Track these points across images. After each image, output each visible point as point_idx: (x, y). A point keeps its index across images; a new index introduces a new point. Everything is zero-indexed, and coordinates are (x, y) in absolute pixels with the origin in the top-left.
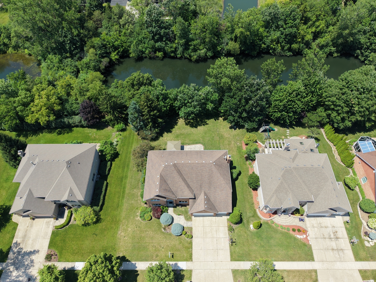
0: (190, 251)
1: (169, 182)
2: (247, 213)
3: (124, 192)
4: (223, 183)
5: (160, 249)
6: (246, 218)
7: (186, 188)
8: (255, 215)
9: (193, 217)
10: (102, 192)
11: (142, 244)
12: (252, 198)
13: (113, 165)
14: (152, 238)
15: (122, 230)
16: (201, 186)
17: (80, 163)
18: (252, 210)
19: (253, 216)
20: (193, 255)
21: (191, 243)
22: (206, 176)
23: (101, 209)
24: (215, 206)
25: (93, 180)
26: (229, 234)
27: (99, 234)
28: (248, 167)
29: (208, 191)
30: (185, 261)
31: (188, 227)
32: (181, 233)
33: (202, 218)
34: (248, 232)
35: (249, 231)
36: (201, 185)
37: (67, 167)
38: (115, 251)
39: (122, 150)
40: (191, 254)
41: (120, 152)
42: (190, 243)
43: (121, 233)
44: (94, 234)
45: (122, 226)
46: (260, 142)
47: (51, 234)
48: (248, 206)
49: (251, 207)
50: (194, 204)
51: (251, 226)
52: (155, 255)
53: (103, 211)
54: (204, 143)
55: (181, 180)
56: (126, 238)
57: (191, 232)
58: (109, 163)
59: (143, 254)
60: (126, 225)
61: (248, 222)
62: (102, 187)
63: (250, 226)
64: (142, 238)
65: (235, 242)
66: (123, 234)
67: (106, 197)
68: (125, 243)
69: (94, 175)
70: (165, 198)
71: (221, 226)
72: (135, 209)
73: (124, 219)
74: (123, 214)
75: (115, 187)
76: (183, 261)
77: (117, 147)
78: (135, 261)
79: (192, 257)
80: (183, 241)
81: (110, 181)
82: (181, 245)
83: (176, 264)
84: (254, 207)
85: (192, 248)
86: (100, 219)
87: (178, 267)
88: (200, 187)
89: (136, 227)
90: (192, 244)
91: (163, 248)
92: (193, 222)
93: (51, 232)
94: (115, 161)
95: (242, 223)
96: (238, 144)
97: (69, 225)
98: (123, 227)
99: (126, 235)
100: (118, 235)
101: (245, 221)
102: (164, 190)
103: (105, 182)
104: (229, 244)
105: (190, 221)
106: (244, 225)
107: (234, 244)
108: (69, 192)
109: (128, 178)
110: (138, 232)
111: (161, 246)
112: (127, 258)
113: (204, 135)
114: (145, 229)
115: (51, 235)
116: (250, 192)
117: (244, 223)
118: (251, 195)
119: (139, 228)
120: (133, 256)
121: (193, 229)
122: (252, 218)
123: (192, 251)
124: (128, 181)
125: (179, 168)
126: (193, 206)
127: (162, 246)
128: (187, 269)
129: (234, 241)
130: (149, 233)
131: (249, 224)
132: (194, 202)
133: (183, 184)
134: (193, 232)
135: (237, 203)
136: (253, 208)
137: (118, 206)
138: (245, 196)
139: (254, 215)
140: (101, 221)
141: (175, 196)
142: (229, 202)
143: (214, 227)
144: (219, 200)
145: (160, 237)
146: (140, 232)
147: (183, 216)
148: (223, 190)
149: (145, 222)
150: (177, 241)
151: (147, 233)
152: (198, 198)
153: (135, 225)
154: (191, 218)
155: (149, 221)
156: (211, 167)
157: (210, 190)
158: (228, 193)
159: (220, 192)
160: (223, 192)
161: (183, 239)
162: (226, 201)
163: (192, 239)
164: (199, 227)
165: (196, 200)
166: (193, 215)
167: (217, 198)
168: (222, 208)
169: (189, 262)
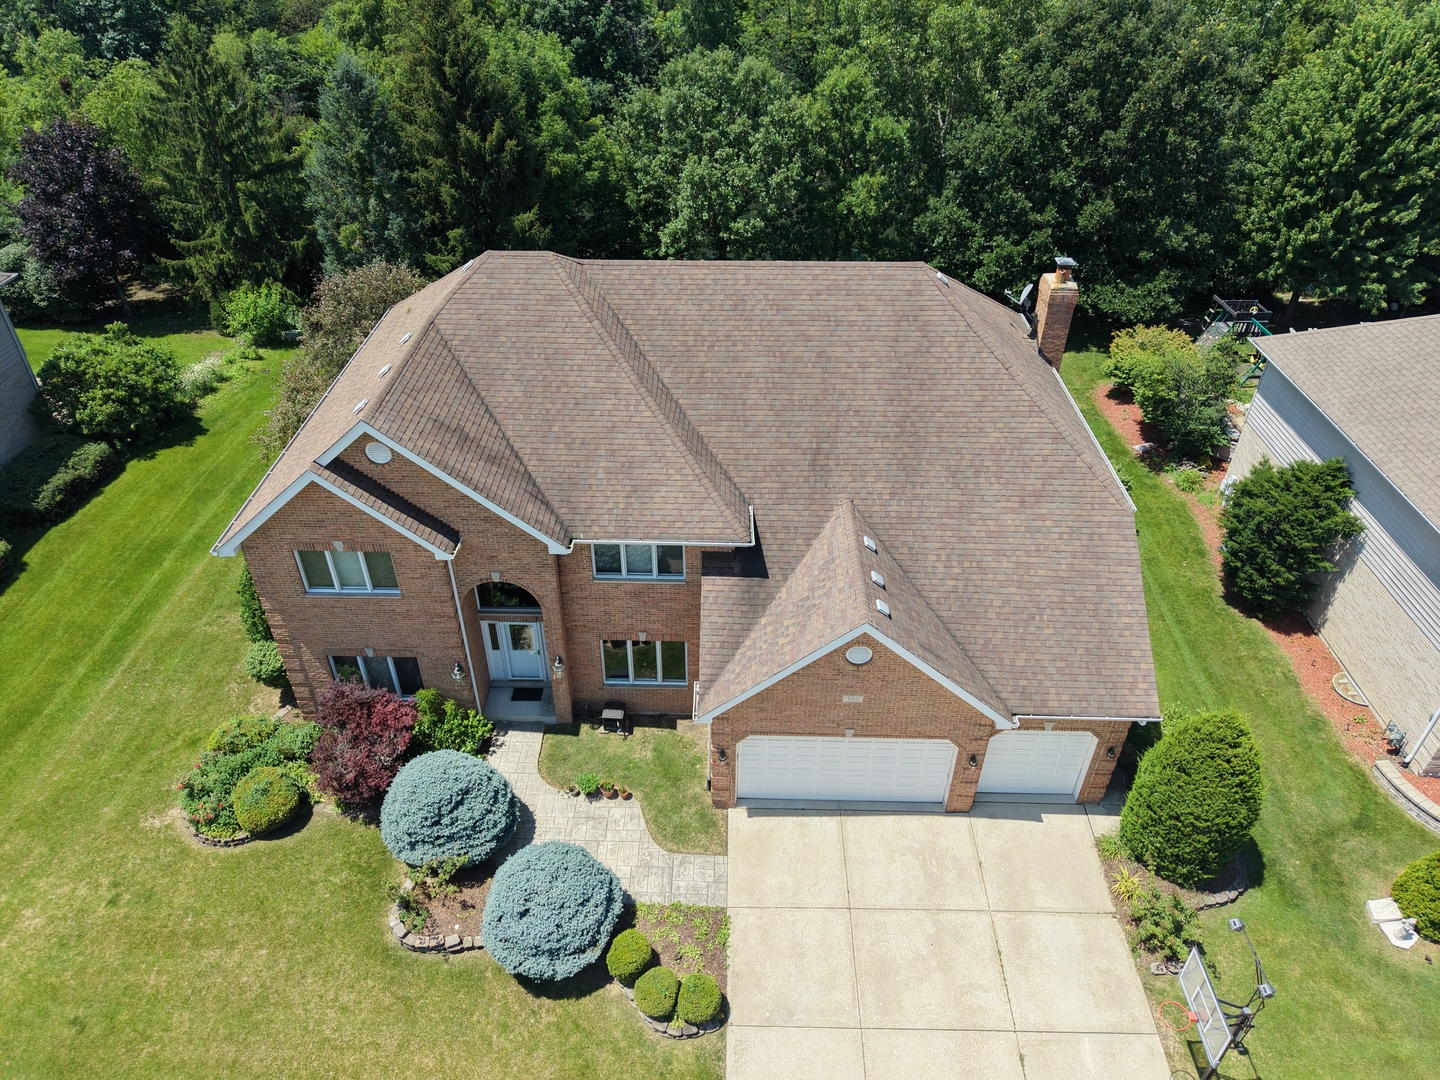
1: (505, 394)
3: (129, 630)
6: (1296, 841)
7: (673, 447)
8: (1373, 816)
9: (737, 816)
12: (1291, 682)
13: (125, 478)
16: (818, 460)
18: (1332, 775)
19: (1357, 827)
22: (864, 366)
24: (975, 650)
26: (1148, 989)
28: (1181, 506)
29: (894, 507)
31: (676, 908)
32: (592, 956)
33: (828, 824)
36: (818, 451)
39: (234, 414)
41: (213, 422)
49: (1307, 746)
50: (747, 629)
51: (1384, 915)
55: (627, 380)
57: (716, 959)
58: (97, 452)
63: (1362, 913)
64: (124, 1016)
70: (452, 535)
71: (1042, 903)
72: (172, 746)
80: (603, 1058)
81: (46, 559)
84: (1337, 749)
88: (813, 463)
89: (113, 902)
92: (735, 864)
94: (152, 457)
95: (1270, 883)
105: (706, 851)
110: (112, 954)
114: (199, 914)
116: (1252, 643)
117: (1285, 885)
119: (138, 912)
121: (736, 923)
122: (1356, 843)
126: (736, 646)
130: (230, 962)
132: (754, 608)
133: (647, 413)
134: (735, 960)
136: (1335, 760)
137: (23, 721)
139: (1364, 819)
141: (559, 521)
142: (1120, 614)
143: (972, 918)
144: (1013, 590)
145: (344, 1009)
146: (132, 948)
147: (635, 807)
148: (1039, 495)
149: (222, 851)
150: (542, 1053)
151: (211, 955)
152: (788, 569)
153: (105, 881)
154: (714, 824)
155: (260, 844)
156: (909, 293)
157: (916, 497)
158: (1099, 524)
159: (1013, 510)
160: (1043, 518)
161: (617, 1034)
162: (1081, 600)
163: (723, 1037)
164: (797, 913)
165: (770, 582)
166: (740, 801)
167: (982, 570)
168: (1052, 670)
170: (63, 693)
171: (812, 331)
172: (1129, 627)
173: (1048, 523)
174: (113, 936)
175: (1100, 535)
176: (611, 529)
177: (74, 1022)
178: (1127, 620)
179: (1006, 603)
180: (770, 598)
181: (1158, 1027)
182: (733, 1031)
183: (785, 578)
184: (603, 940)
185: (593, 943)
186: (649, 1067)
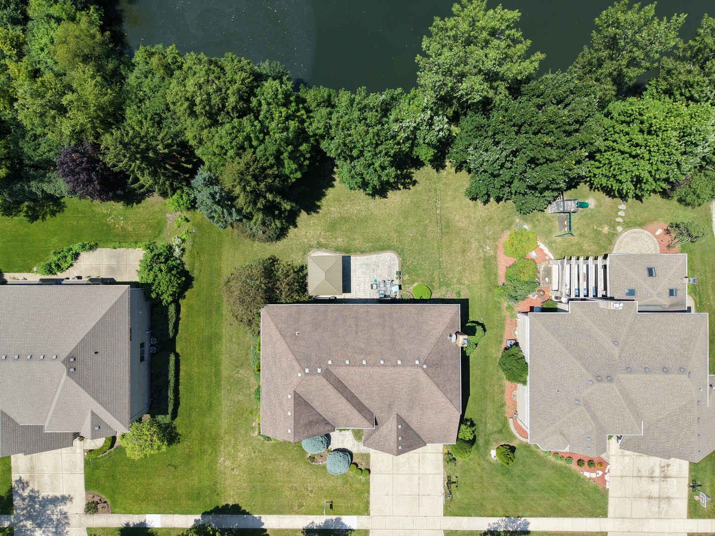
0: (365, 497)
1: (315, 404)
2: (488, 425)
3: (218, 374)
5: (306, 494)
6: (485, 435)
8: (504, 429)
10: (169, 382)
11: (270, 484)
12: (503, 392)
13: (183, 308)
14: (288, 473)
15: (225, 455)
17: (98, 350)
18: (499, 420)
19: (498, 432)
20: (371, 504)
22: (402, 389)
23: (174, 416)
24: (420, 434)
25: (142, 359)
26: (444, 467)
27: (181, 465)
28: (505, 317)
29: (407, 414)
30: (355, 515)
31: (361, 454)
34: (485, 464)
35: (487, 461)
36: (390, 404)
37: (69, 374)
38: (218, 495)
39: (197, 264)
40: (368, 503)
41: (193, 271)
42: (364, 484)
43: (224, 461)
44: (169, 465)
45: (225, 448)
46: (544, 243)
47: (83, 465)
48: (491, 409)
49: (498, 412)
51: (493, 453)
52: (296, 504)
53: (178, 418)
54: (401, 247)
55: (344, 401)
56: (236, 472)
57: (368, 463)
58: (172, 308)
59: (273, 502)
60: (234, 447)
61: (487, 443)
62: (167, 372)
63: (490, 451)
64: (267, 473)
65: (455, 483)
66: (228, 463)
67: (181, 387)
68: (235, 481)
69: (142, 345)
71: (429, 451)
72: (247, 414)
73: (226, 433)
74: (224, 424)
75: (196, 362)
76: (351, 515)
77: (184, 259)
78: (260, 513)
79: (368, 507)
80: (350, 479)
81: (182, 350)
82: (347, 486)
83: (338, 520)
84: (504, 413)
85: (368, 493)
86: (177, 434)
87: (343, 524)
88: (389, 407)
89: (254, 452)
90: (369, 486)
91: (311, 491)
93: (83, 461)
94: (184, 297)
95: (475, 446)
96: (488, 248)
97: (115, 447)
98: (227, 449)
99: (235, 466)
100: (218, 465)
101: (480, 441)
102: (305, 425)
103: (172, 358)
104: (444, 485)
107: (453, 486)
108: (92, 422)
109: (224, 340)
110: (259, 462)
111: (307, 490)
112: (243, 509)
113: (402, 220)
114: (272, 455)
115: (85, 468)
116: (500, 379)
117: (478, 446)
118: (501, 385)
119: (260, 454)
120: (254, 505)
121: (371, 457)
122: (497, 436)
123: (368, 497)
124: (224, 348)
125: (338, 376)
127: (310, 489)
128: (360, 528)
129: (454, 479)
130: (282, 464)
131: (488, 448)
133: (349, 406)
134: (371, 463)
135: (468, 404)
136: (502, 416)
137: (210, 406)
138: (487, 387)
139: (501, 430)
140: (179, 439)
141: (332, 426)
142: (452, 430)
146: (263, 461)
147: (350, 433)
151: (278, 463)
153: (251, 448)
157: (412, 412)
158: (452, 417)
169: (364, 517)
174: (258, 459)
176: (343, 426)
177: (259, 474)
182: (371, 475)
183: (382, 426)
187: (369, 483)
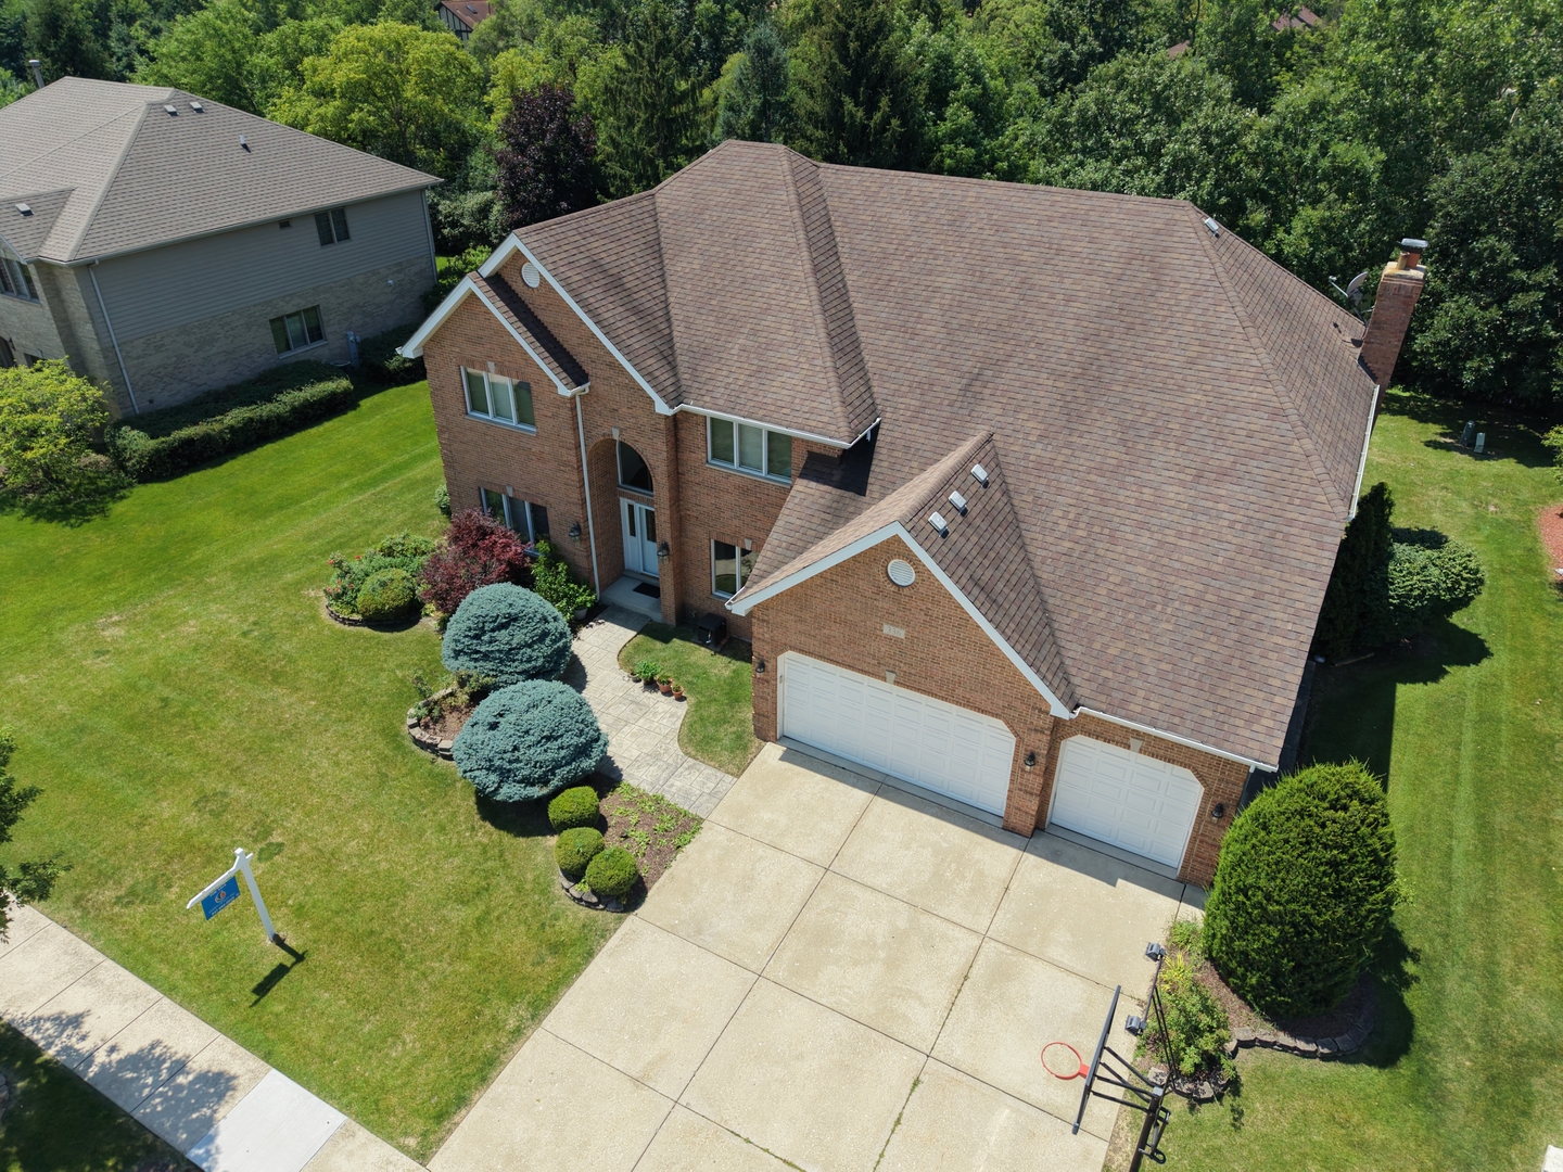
0: (496, 1025)
2: (1516, 990)
4: (1257, 406)
6: (1487, 1041)
7: (816, 334)
9: (772, 752)
11: (151, 748)
14: (269, 739)
15: (141, 613)
16: (972, 388)
17: (255, 151)
20: (494, 1088)
21: (573, 955)
24: (1063, 622)
29: (1038, 449)
30: (345, 1108)
31: (658, 800)
32: (536, 792)
33: (861, 792)
36: (977, 377)
37: (156, 106)
40: (485, 1068)
42: (556, 948)
43: (116, 624)
45: (170, 598)
56: (98, 664)
57: (662, 855)
64: (195, 708)
66: (115, 634)
70: (577, 375)
71: (1055, 952)
73: (232, 568)
75: (376, 432)
76: (324, 1092)
79: (462, 1102)
80: (504, 889)
82: (460, 915)
83: (218, 1086)
85: (540, 1007)
86: (103, 509)
88: (966, 388)
90: (578, 970)
91: (270, 852)
92: (739, 790)
98: (175, 601)
99: (125, 647)
100: (79, 626)
102: (596, 264)
103: (343, 386)
105: (719, 767)
106: (1429, 1094)
108: (37, 197)
114: (291, 661)
119: (256, 646)
121: (705, 836)
123: (518, 1033)
126: (802, 551)
127: (276, 839)
132: (836, 518)
134: (681, 865)
137: (284, 505)
140: (90, 521)
141: (677, 384)
142: (1273, 630)
143: (957, 933)
144: (1141, 570)
145: (337, 764)
146: (234, 667)
147: (682, 709)
148: (1223, 474)
149: (339, 625)
150: (457, 861)
151: (278, 691)
152: (890, 487)
153: (251, 619)
154: (745, 748)
155: (366, 630)
156: (1157, 232)
157: (1069, 445)
158: (1290, 523)
159: (1182, 483)
160: (1217, 499)
161: (530, 877)
162: (1227, 603)
163: (620, 921)
164: (771, 851)
165: (866, 499)
166: (783, 738)
167: (1113, 539)
168: (1151, 670)
169: (380, 1150)
170: (323, 495)
171: (1026, 256)
172: (1278, 648)
173: (1221, 506)
174: (229, 654)
175: (1287, 535)
176: (721, 402)
177: (163, 700)
178: (1280, 640)
179: (1126, 581)
180: (858, 512)
181: (1115, 1135)
182: (632, 921)
183: (883, 496)
184: (555, 782)
185: (544, 781)
186: (536, 914)
187: (590, 955)
